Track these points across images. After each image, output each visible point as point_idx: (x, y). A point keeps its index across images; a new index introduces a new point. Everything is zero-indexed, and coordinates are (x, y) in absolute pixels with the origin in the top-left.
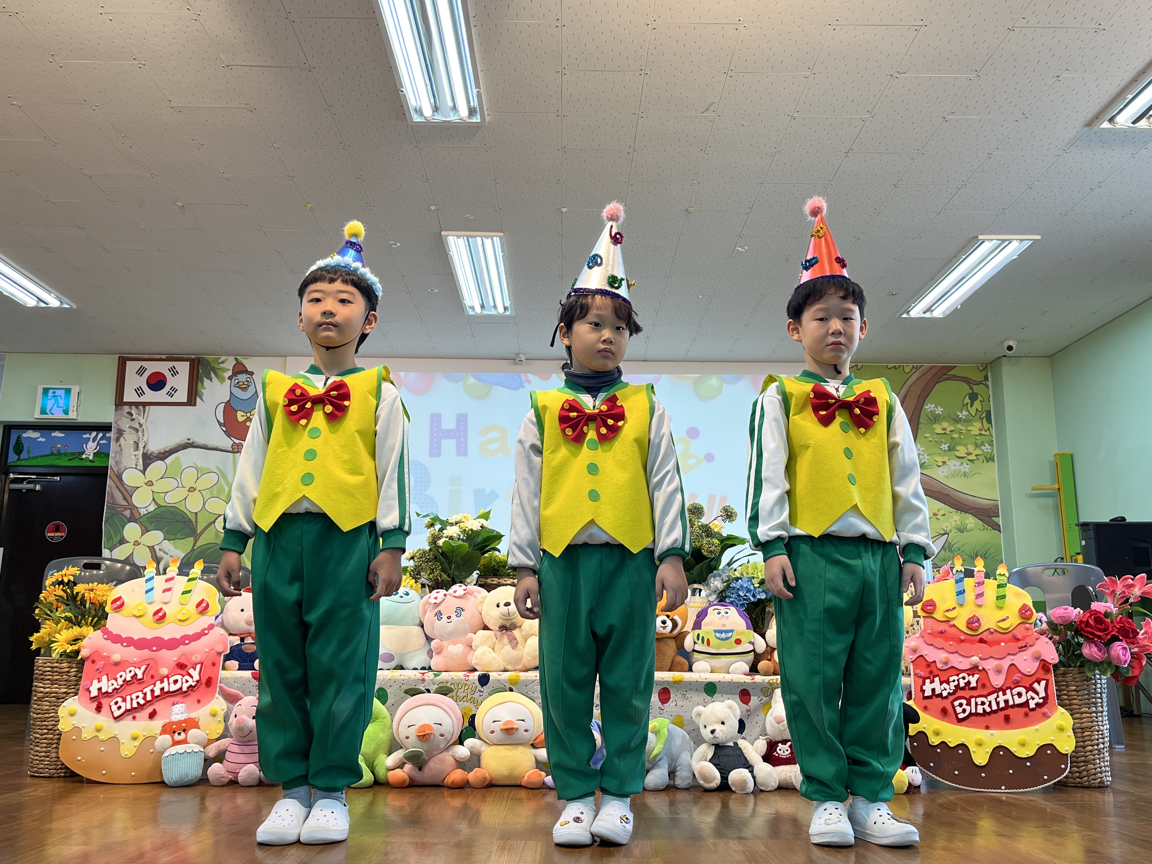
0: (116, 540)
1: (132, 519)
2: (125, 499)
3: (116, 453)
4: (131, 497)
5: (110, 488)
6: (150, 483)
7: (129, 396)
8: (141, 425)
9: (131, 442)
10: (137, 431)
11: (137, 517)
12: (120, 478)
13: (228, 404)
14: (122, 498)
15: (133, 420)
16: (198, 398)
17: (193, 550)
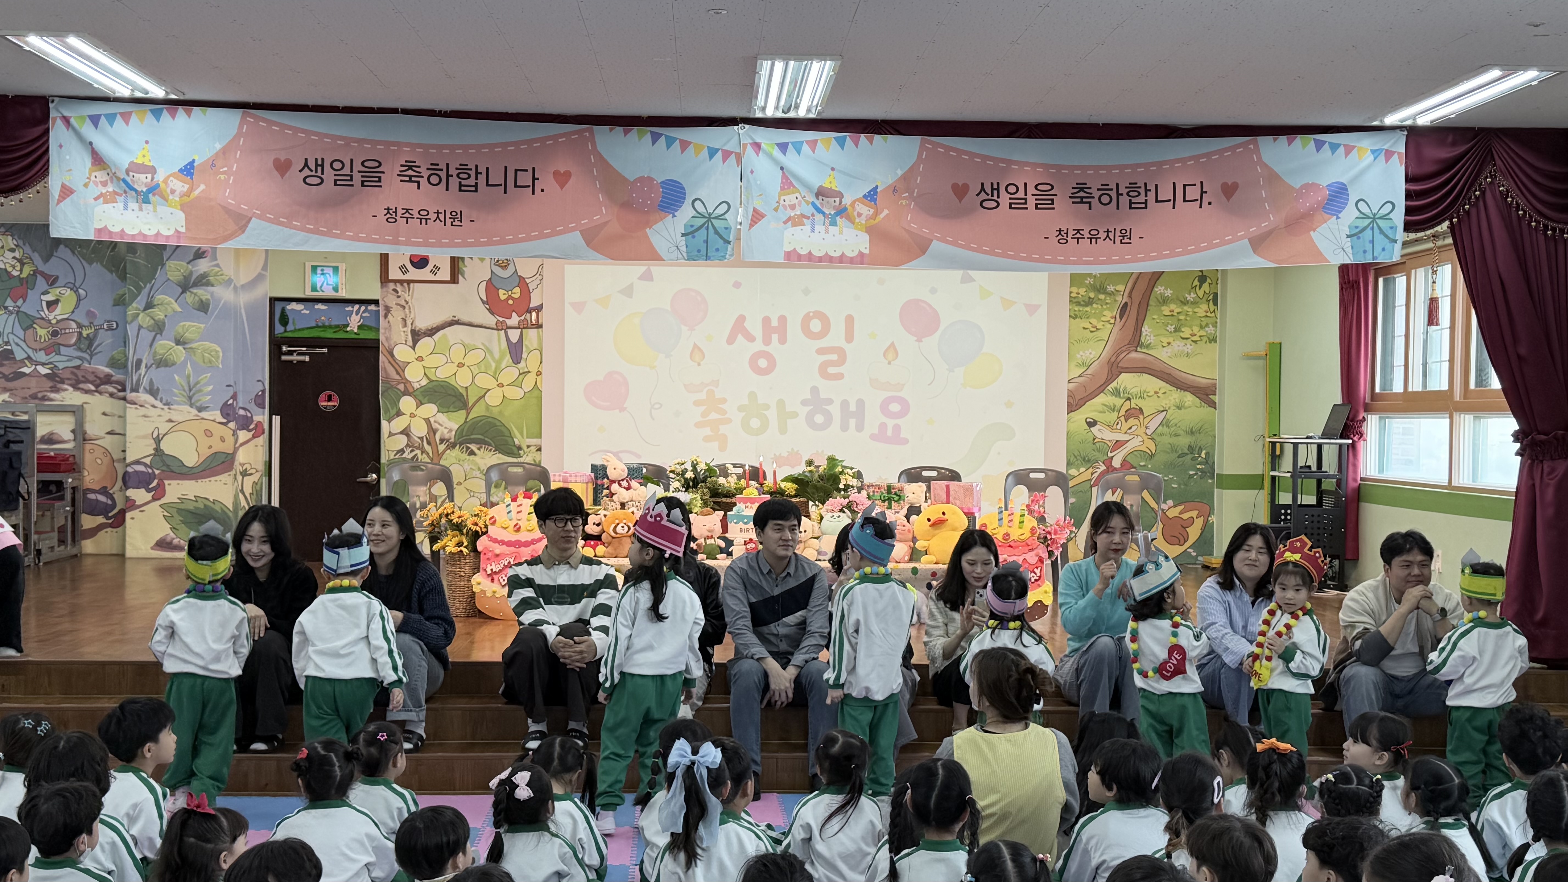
0: (393, 412)
1: (406, 393)
2: (398, 373)
3: (386, 329)
4: (404, 371)
5: (383, 362)
6: (420, 359)
7: (394, 273)
8: (407, 303)
9: (399, 318)
10: (404, 307)
11: (411, 390)
12: (392, 355)
13: (489, 282)
14: (395, 373)
15: (399, 297)
16: (460, 276)
17: (465, 422)
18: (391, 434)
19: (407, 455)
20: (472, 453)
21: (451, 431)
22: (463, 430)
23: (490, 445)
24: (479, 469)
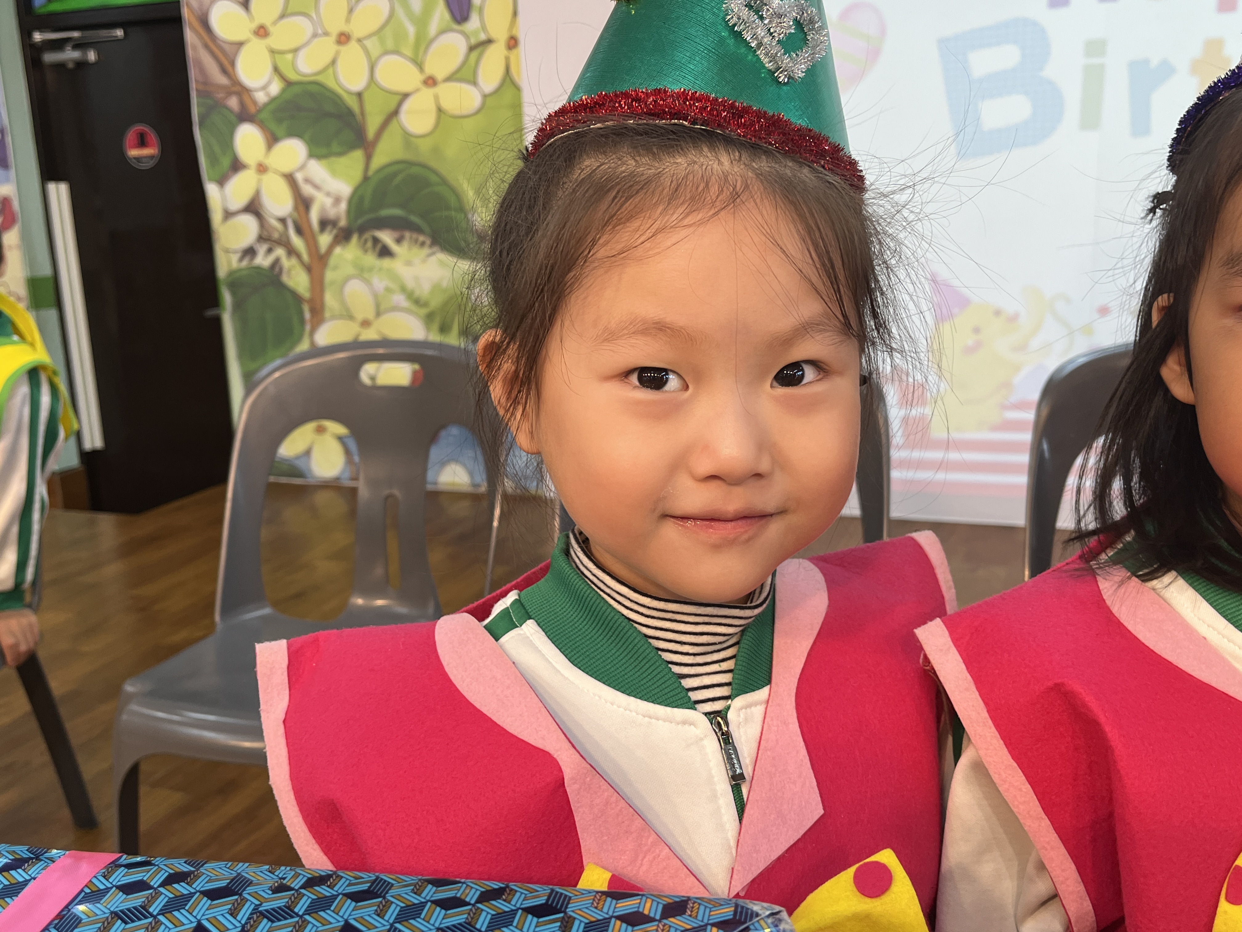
0: (226, 162)
1: (245, 116)
4: (234, 66)
5: (193, 48)
6: (263, 31)
11: (252, 109)
14: (217, 69)
17: (366, 178)
18: (228, 215)
19: (263, 260)
20: (385, 252)
21: (337, 200)
22: (361, 199)
23: (417, 229)
24: (403, 289)
